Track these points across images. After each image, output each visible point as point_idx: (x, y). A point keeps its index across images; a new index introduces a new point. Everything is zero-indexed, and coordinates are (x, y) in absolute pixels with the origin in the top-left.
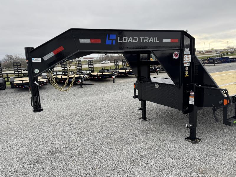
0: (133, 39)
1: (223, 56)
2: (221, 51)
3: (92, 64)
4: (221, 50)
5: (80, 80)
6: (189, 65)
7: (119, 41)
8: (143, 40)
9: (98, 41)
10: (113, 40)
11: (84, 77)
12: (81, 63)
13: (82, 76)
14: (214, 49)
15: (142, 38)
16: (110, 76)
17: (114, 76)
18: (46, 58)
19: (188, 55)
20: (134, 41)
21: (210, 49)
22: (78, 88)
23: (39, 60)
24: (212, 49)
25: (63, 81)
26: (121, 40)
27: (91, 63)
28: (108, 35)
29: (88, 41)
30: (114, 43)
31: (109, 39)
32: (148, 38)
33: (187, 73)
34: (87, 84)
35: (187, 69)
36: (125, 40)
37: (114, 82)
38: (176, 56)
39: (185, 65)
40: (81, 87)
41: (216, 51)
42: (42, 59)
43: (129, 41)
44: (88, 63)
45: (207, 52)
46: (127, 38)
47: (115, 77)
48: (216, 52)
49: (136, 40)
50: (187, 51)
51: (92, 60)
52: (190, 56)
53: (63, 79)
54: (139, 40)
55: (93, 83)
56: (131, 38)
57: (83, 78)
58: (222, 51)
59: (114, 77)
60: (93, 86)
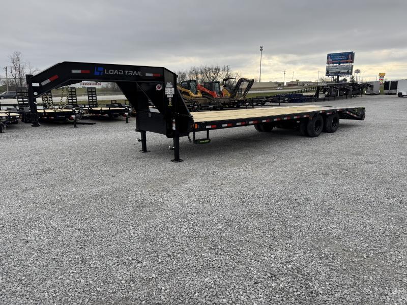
0: (118, 72)
1: (307, 92)
2: (310, 84)
3: (94, 94)
4: (311, 82)
5: (73, 116)
6: (172, 97)
7: (106, 73)
8: (128, 73)
9: (88, 72)
10: (100, 72)
11: (79, 112)
12: (75, 92)
13: (77, 111)
14: (300, 81)
15: (126, 71)
16: (121, 113)
17: (127, 112)
18: (44, 83)
19: (171, 88)
20: (120, 74)
21: (295, 80)
22: (71, 128)
23: (38, 85)
24: (297, 81)
25: (46, 118)
26: (108, 71)
27: (92, 92)
28: (96, 68)
29: (79, 71)
30: (102, 74)
31: (97, 71)
32: (132, 72)
33: (170, 103)
34: (84, 124)
35: (170, 100)
36: (111, 72)
37: (127, 122)
38: (159, 88)
39: (168, 96)
40: (75, 127)
41: (303, 83)
42: (40, 84)
43: (115, 73)
44: (88, 92)
45: (290, 85)
46: (113, 71)
47: (129, 114)
48: (304, 85)
49: (121, 72)
50: (169, 85)
51: (95, 88)
52: (173, 89)
53: (47, 114)
54: (124, 73)
55: (94, 122)
56: (116, 71)
57: (78, 114)
58: (312, 84)
59: (127, 114)
60: (93, 126)
